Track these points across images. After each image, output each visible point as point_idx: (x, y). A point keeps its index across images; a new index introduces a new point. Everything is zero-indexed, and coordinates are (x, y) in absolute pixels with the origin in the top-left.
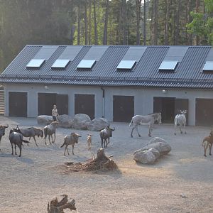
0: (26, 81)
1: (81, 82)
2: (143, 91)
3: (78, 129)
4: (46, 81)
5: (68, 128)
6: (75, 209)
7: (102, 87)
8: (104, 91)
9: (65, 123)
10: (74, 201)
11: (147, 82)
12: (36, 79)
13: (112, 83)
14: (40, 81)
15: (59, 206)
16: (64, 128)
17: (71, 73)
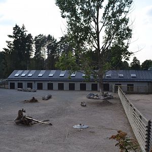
4: (19, 80)
6: (25, 112)
8: (35, 82)
9: (25, 90)
15: (21, 111)
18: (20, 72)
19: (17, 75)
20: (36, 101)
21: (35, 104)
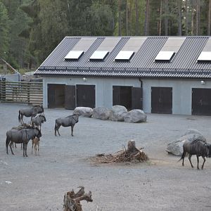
0: (64, 73)
1: (119, 74)
2: (181, 82)
3: (115, 121)
4: (84, 73)
5: (105, 120)
6: (91, 201)
7: (140, 78)
8: (142, 82)
9: (102, 115)
10: (90, 192)
11: (186, 73)
12: (74, 70)
13: (150, 75)
14: (78, 73)
15: (75, 197)
16: (101, 119)
17: (109, 64)
18: (87, 41)
19: (74, 54)
20: (142, 158)
21: (136, 170)
